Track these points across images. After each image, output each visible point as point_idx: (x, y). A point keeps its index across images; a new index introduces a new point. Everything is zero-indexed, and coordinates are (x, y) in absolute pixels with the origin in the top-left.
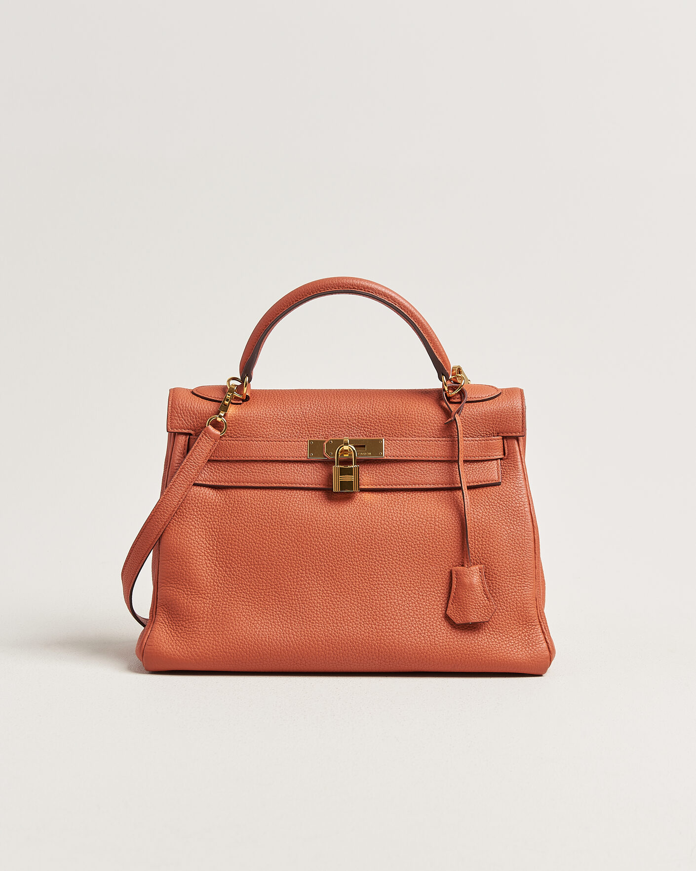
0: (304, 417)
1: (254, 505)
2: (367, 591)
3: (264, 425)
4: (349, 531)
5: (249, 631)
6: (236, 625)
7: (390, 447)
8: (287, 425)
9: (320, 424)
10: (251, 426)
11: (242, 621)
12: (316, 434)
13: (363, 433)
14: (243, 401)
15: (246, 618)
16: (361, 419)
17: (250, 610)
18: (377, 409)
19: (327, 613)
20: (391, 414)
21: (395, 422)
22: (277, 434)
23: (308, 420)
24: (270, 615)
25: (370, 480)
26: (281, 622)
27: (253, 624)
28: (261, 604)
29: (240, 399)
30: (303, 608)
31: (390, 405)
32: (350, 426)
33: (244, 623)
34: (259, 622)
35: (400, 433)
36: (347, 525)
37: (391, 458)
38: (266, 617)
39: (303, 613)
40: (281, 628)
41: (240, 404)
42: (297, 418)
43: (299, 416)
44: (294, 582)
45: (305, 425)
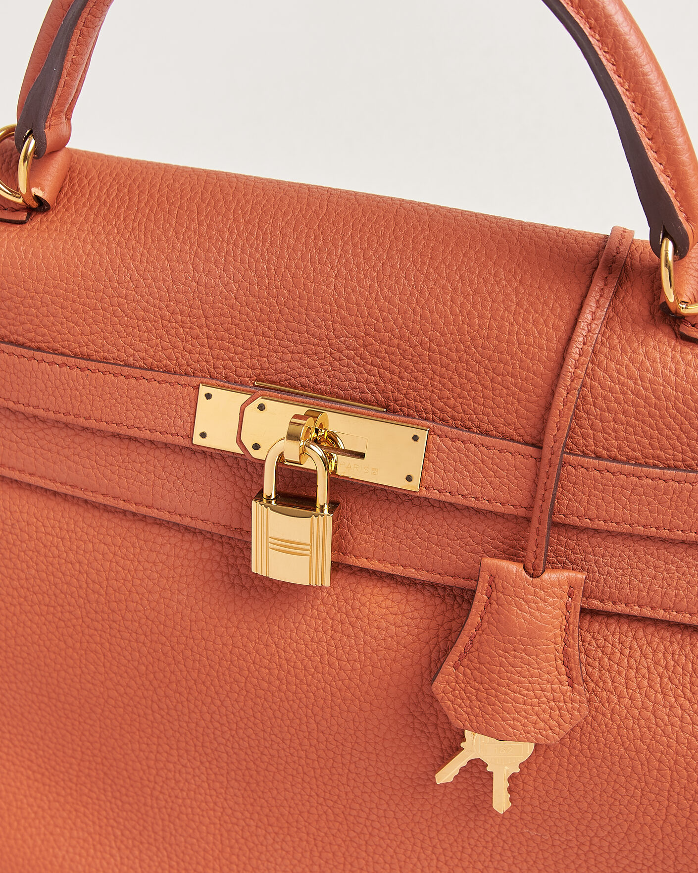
0: (201, 300)
1: (45, 546)
2: (340, 841)
3: (76, 311)
4: (295, 693)
5: (41, 851)
6: (10, 824)
7: (442, 460)
8: (144, 320)
9: (247, 329)
10: (38, 309)
11: (25, 818)
12: (232, 359)
13: (376, 384)
14: (30, 210)
15: (36, 813)
16: (374, 337)
17: (47, 796)
18: (431, 312)
19: (231, 863)
20: (473, 340)
21: (478, 374)
22: (114, 345)
23: (211, 312)
24: (94, 823)
25: (376, 546)
26: (119, 849)
27: (51, 834)
28: (71, 789)
29: (15, 209)
30: (171, 834)
31: (474, 305)
32: (337, 355)
33: (30, 826)
34: (66, 832)
35: (488, 415)
36: (289, 672)
37: (442, 498)
38: (84, 826)
39: (170, 845)
40: (116, 866)
41: (22, 223)
42: (177, 303)
43: (185, 293)
44: (149, 767)
45: (201, 327)
